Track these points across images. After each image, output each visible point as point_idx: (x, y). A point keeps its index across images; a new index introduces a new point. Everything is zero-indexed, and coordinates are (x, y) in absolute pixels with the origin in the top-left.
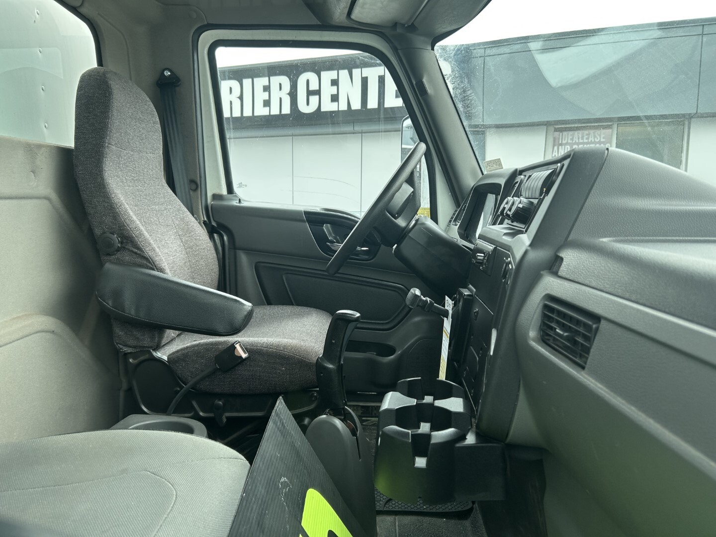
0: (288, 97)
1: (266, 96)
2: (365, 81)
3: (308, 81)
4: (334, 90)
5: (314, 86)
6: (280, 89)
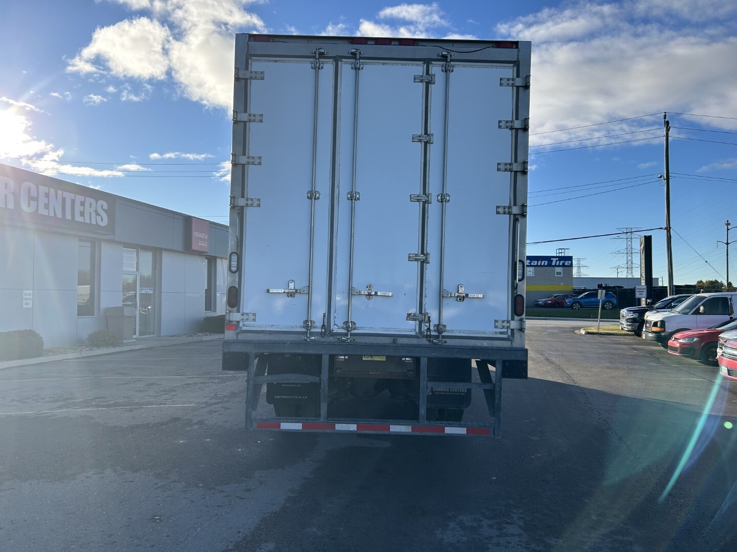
6: (6, 187)
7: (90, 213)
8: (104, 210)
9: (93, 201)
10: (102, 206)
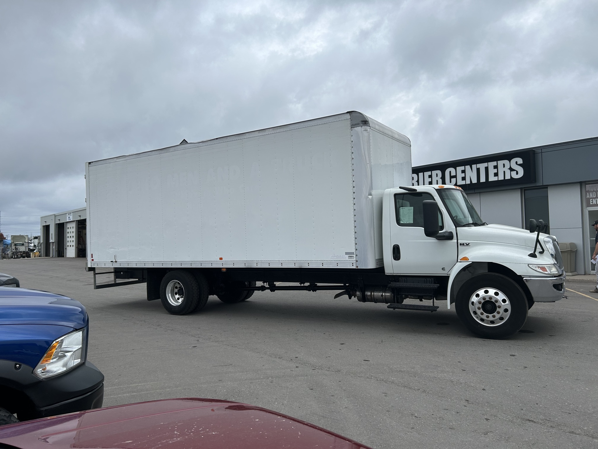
0: (441, 180)
1: (430, 180)
2: (478, 170)
3: (450, 172)
4: (463, 175)
5: (453, 174)
6: (437, 176)
7: (504, 172)
8: (519, 165)
9: (506, 162)
10: (516, 162)
